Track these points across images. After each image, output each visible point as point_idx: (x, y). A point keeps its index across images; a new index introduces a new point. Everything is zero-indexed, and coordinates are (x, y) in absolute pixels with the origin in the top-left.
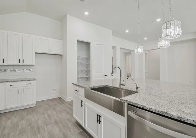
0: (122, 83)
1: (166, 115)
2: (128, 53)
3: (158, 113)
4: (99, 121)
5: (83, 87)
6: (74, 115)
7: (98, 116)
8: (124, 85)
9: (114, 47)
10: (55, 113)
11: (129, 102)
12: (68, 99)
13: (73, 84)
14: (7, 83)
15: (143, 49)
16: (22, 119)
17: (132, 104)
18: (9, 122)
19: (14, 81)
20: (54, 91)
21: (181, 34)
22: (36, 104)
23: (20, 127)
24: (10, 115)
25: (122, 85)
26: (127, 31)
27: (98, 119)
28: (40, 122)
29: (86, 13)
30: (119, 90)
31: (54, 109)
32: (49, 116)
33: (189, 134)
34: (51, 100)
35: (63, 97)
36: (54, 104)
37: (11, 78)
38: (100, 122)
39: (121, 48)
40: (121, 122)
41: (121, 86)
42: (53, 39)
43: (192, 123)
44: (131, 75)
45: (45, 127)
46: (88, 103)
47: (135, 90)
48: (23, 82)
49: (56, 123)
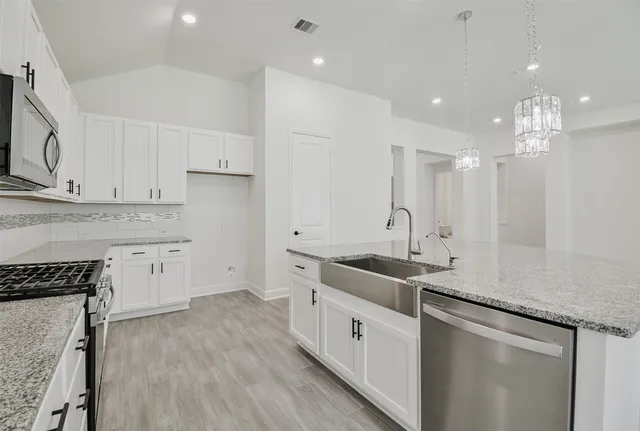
0: (415, 248)
1: (497, 305)
2: (441, 165)
3: (484, 302)
4: (357, 334)
5: (317, 258)
6: (293, 329)
7: (356, 324)
8: (419, 254)
9: (397, 150)
10: (239, 325)
11: (425, 284)
12: (270, 294)
13: (288, 250)
14: (125, 248)
15: (477, 159)
16: (166, 335)
17: (431, 288)
18: (136, 342)
19: (142, 244)
20: (231, 272)
21: (560, 127)
22: (190, 304)
25: (414, 253)
26: (437, 101)
27: (356, 330)
28: (209, 344)
29: (318, 61)
30: (407, 267)
31: (238, 317)
32: (229, 332)
33: (535, 337)
34: (226, 296)
35: (257, 291)
36: (233, 304)
37: (130, 236)
38: (359, 336)
39: (418, 151)
40: (408, 330)
41: (413, 257)
42: (228, 135)
43: (544, 316)
44: (450, 234)
45: (224, 354)
46: (330, 297)
47: (446, 264)
48: (161, 246)
49: (249, 346)
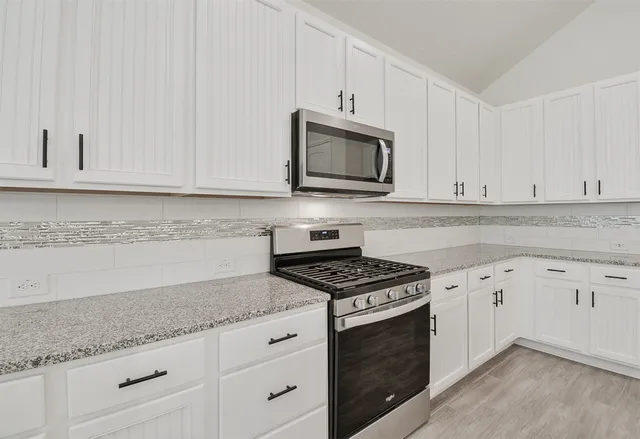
19: (562, 259)
23: (542, 422)
24: (541, 366)
